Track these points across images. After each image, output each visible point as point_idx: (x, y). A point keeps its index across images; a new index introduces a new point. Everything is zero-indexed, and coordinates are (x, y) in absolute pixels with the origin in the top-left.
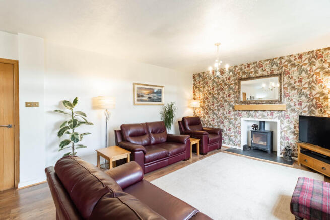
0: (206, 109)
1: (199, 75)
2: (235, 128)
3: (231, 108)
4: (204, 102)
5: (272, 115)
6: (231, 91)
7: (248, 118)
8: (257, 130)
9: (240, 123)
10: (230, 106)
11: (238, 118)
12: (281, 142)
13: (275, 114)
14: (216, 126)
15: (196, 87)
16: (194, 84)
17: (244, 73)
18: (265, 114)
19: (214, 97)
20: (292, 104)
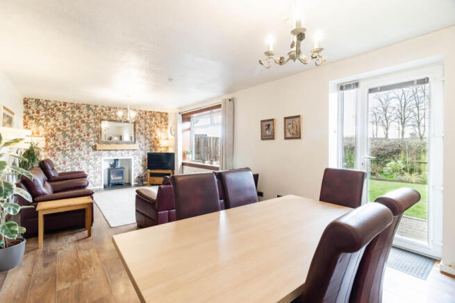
0: (52, 149)
1: (38, 101)
2: (95, 168)
3: (90, 148)
4: (47, 140)
5: (128, 153)
6: (90, 130)
7: (109, 156)
8: (114, 167)
9: (101, 163)
10: (88, 145)
11: (99, 159)
12: (135, 174)
13: (131, 153)
14: (68, 169)
15: (31, 118)
16: (27, 113)
17: (105, 114)
18: (123, 152)
19: (65, 135)
20: (141, 145)
